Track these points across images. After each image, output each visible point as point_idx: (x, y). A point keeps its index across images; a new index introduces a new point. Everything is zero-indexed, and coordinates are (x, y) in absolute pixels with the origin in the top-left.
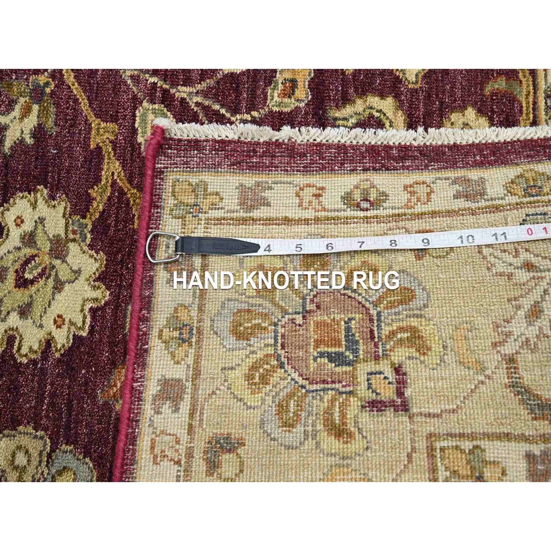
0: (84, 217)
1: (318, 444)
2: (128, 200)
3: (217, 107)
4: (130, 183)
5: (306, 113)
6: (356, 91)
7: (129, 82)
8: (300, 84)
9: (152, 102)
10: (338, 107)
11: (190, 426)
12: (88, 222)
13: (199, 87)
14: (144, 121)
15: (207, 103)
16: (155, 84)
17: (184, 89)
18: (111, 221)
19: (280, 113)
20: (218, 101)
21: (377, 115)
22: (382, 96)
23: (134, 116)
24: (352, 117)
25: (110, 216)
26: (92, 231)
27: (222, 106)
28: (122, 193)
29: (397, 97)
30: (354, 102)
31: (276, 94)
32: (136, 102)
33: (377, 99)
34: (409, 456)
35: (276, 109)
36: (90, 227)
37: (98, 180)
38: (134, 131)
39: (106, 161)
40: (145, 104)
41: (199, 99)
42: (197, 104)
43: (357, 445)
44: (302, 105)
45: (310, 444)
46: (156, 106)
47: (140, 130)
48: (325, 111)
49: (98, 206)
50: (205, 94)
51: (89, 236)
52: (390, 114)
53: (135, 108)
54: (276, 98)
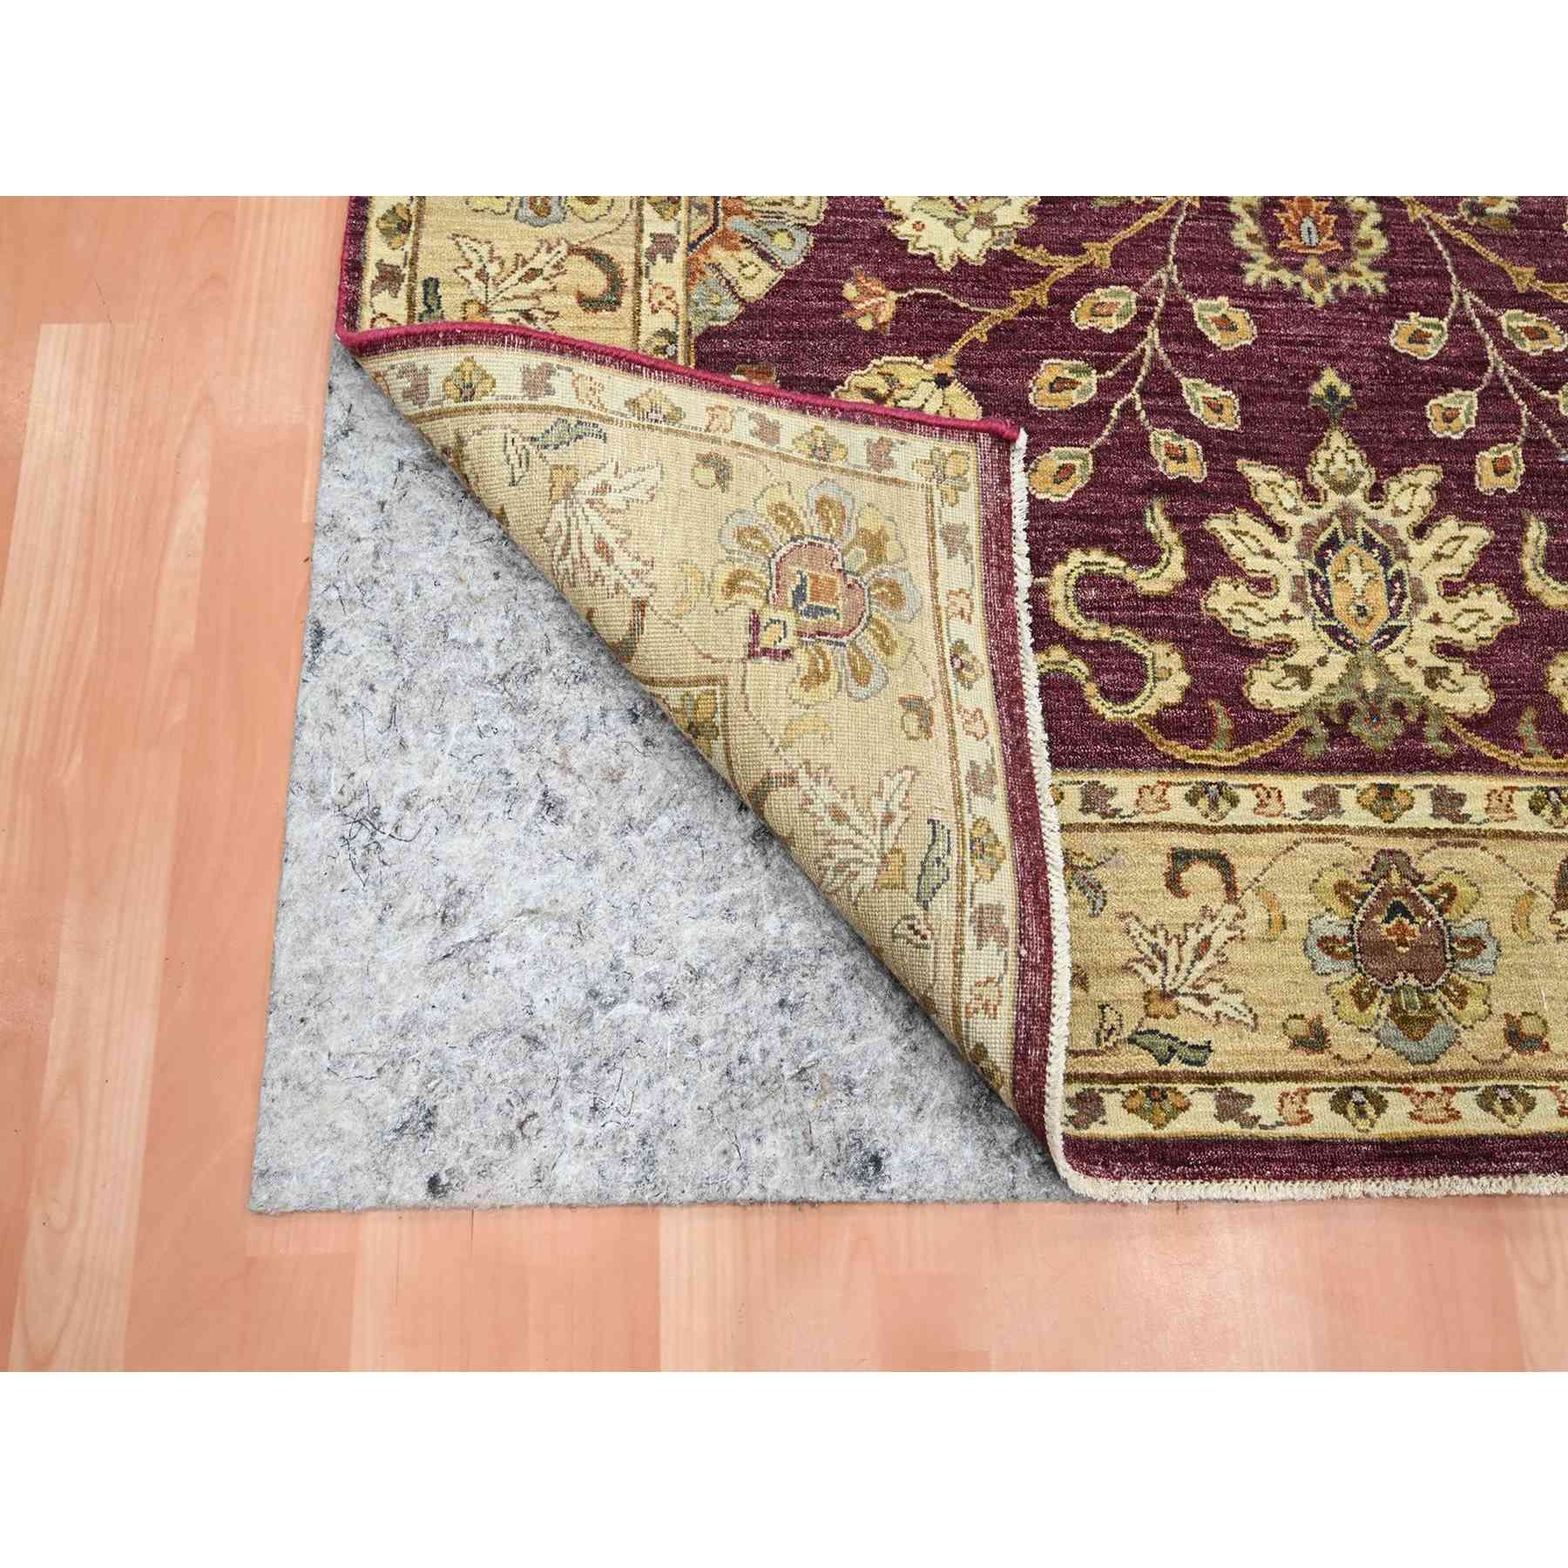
0: (1016, 242)
1: (722, 562)
2: (1037, 283)
3: (1144, 372)
4: (1055, 284)
5: (1152, 474)
6: (1186, 533)
7: (1155, 277)
8: (1183, 467)
9: (1138, 302)
10: (1165, 510)
11: (740, 444)
12: (1011, 247)
13: (1161, 351)
14: (1118, 294)
15: (1146, 360)
16: (1157, 304)
17: (1157, 336)
18: (1016, 268)
19: (1148, 443)
20: (1150, 374)
21: (1164, 557)
22: (1186, 564)
23: (1121, 284)
24: (1157, 527)
25: (1020, 266)
26: (1004, 250)
27: (1145, 378)
28: (1044, 276)
29: (1187, 583)
30: (1174, 531)
31: (1168, 438)
32: (1136, 285)
33: (1181, 558)
34: (708, 656)
35: (1152, 439)
36: (1007, 248)
37: (1053, 252)
38: (1105, 285)
39: (1072, 259)
40: (1135, 295)
41: (1149, 352)
42: (1143, 350)
43: (720, 601)
44: (1161, 470)
45: (723, 555)
46: (1134, 307)
47: (1108, 291)
48: (1158, 494)
49: (1029, 255)
50: (1154, 359)
51: (999, 248)
52: (1166, 574)
53: (1129, 285)
54: (1163, 439)
